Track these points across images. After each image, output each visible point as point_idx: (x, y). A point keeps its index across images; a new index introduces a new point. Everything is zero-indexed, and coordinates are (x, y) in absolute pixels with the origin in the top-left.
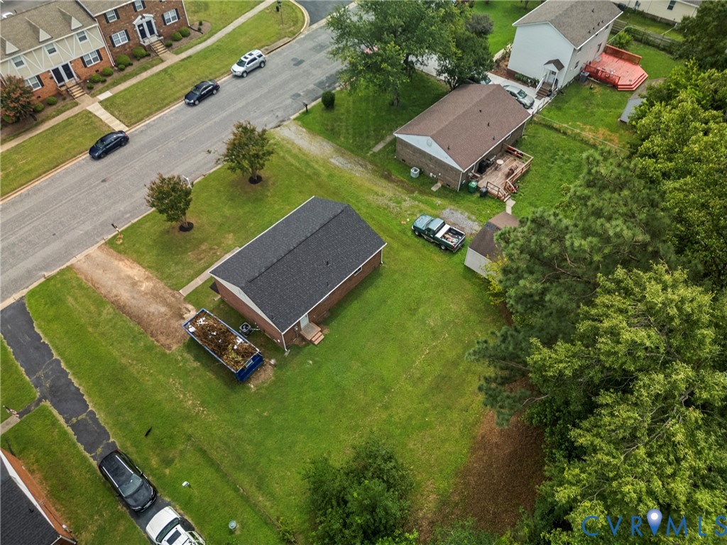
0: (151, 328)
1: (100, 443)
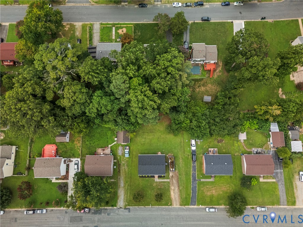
0: (177, 178)
1: (194, 166)
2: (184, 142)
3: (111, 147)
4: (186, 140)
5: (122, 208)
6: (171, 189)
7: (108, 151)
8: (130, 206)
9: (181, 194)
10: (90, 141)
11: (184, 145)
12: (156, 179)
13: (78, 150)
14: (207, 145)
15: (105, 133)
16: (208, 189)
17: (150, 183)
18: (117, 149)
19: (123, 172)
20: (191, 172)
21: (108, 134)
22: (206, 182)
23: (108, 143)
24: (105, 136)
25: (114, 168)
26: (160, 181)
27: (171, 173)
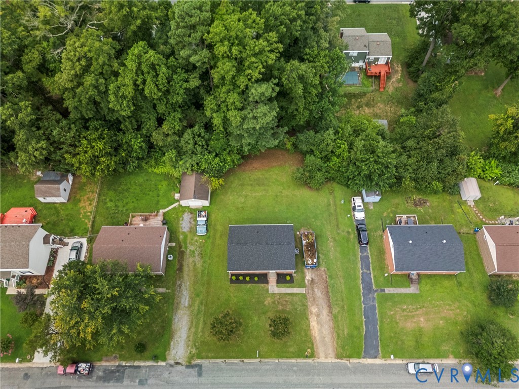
0: (325, 285)
1: (364, 256)
2: (335, 205)
3: (164, 214)
4: (341, 200)
5: (182, 365)
6: (312, 314)
7: (156, 222)
8: (202, 358)
9: (338, 326)
10: (118, 200)
11: (335, 210)
12: (273, 287)
13: (86, 221)
14: (389, 210)
15: (153, 186)
16: (405, 313)
17: (256, 296)
18: (178, 218)
19: (189, 270)
20: (359, 271)
21: (160, 186)
22: (400, 295)
23: (159, 206)
24: (153, 191)
25: (168, 260)
26: (283, 292)
27: (308, 273)
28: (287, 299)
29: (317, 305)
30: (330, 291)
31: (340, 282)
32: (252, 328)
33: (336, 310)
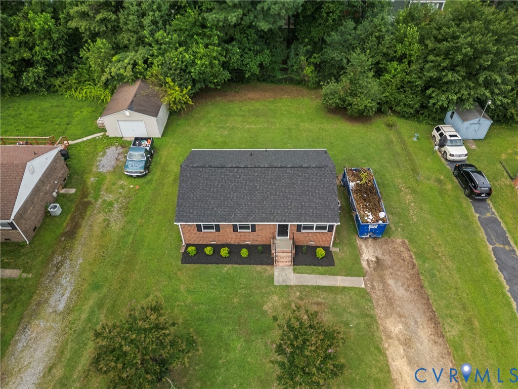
0: (411, 272)
1: (486, 219)
2: (403, 143)
3: (68, 147)
6: (389, 337)
11: (405, 149)
12: (285, 271)
15: (65, 112)
17: (243, 292)
18: (95, 153)
19: (91, 236)
20: (486, 247)
21: (77, 113)
24: (62, 118)
25: (47, 214)
26: (310, 284)
27: (367, 248)
28: (319, 300)
29: (400, 316)
30: (426, 284)
31: (448, 268)
32: (227, 369)
33: (453, 331)
